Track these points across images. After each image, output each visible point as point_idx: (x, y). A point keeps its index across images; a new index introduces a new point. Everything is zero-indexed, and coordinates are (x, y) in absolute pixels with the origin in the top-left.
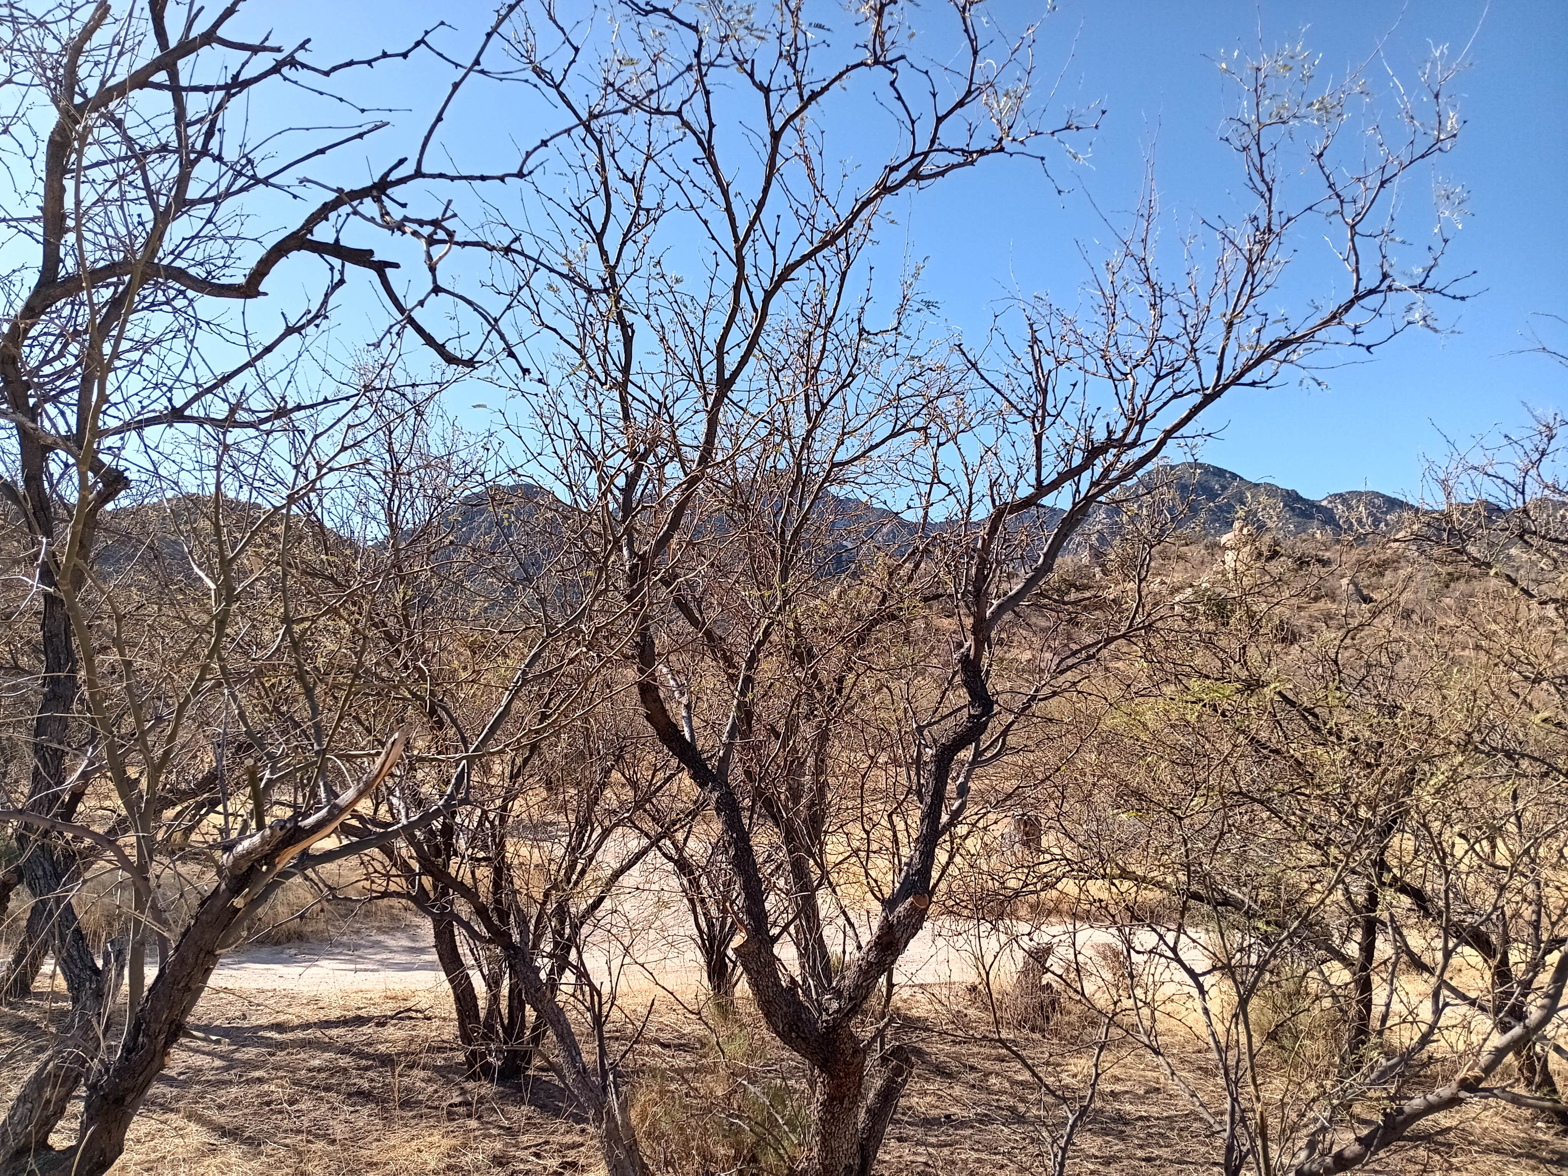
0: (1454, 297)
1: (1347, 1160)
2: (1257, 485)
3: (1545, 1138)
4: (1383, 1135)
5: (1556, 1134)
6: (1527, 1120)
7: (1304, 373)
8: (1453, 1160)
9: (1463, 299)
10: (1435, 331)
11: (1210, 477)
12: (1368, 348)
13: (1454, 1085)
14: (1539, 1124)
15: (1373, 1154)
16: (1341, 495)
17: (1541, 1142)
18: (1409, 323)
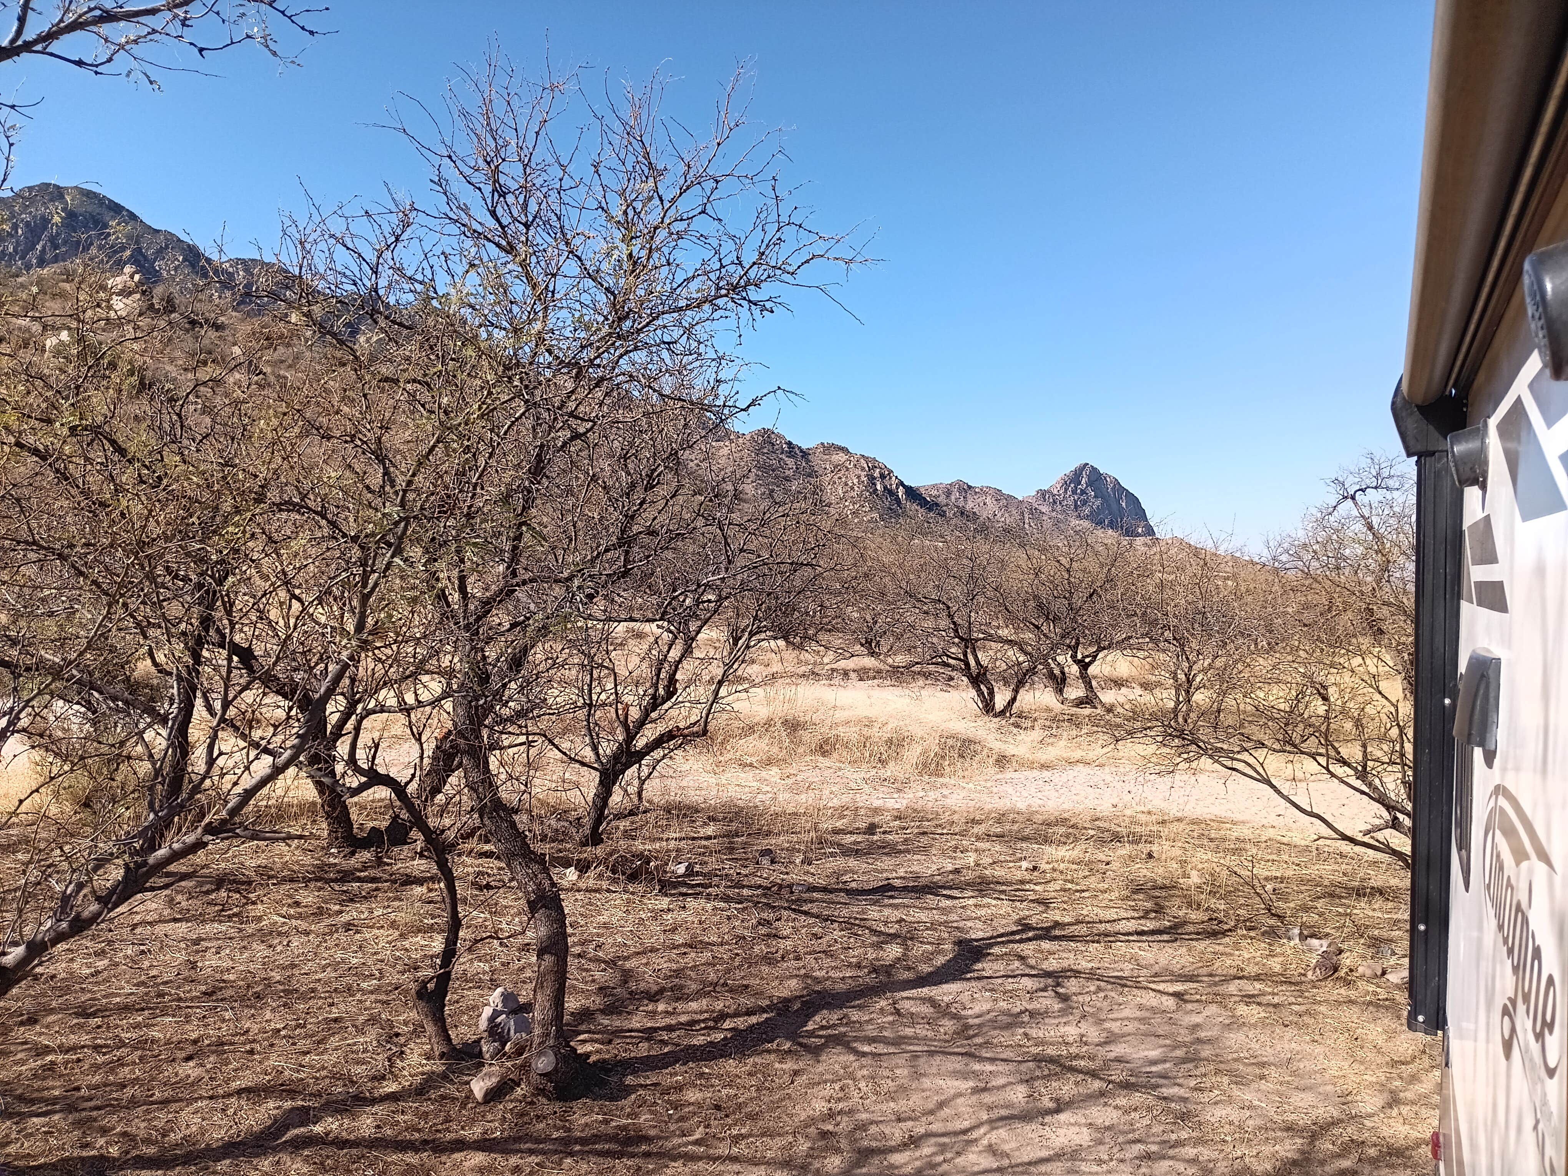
0: (303, 28)
1: (84, 921)
2: (158, 231)
3: (336, 861)
4: (122, 891)
5: (345, 856)
6: (323, 848)
7: (134, 64)
8: (251, 895)
9: (312, 33)
10: (275, 54)
11: (104, 210)
12: (201, 50)
13: (199, 830)
14: (333, 850)
15: (109, 911)
16: (244, 262)
17: (330, 865)
18: (248, 37)
